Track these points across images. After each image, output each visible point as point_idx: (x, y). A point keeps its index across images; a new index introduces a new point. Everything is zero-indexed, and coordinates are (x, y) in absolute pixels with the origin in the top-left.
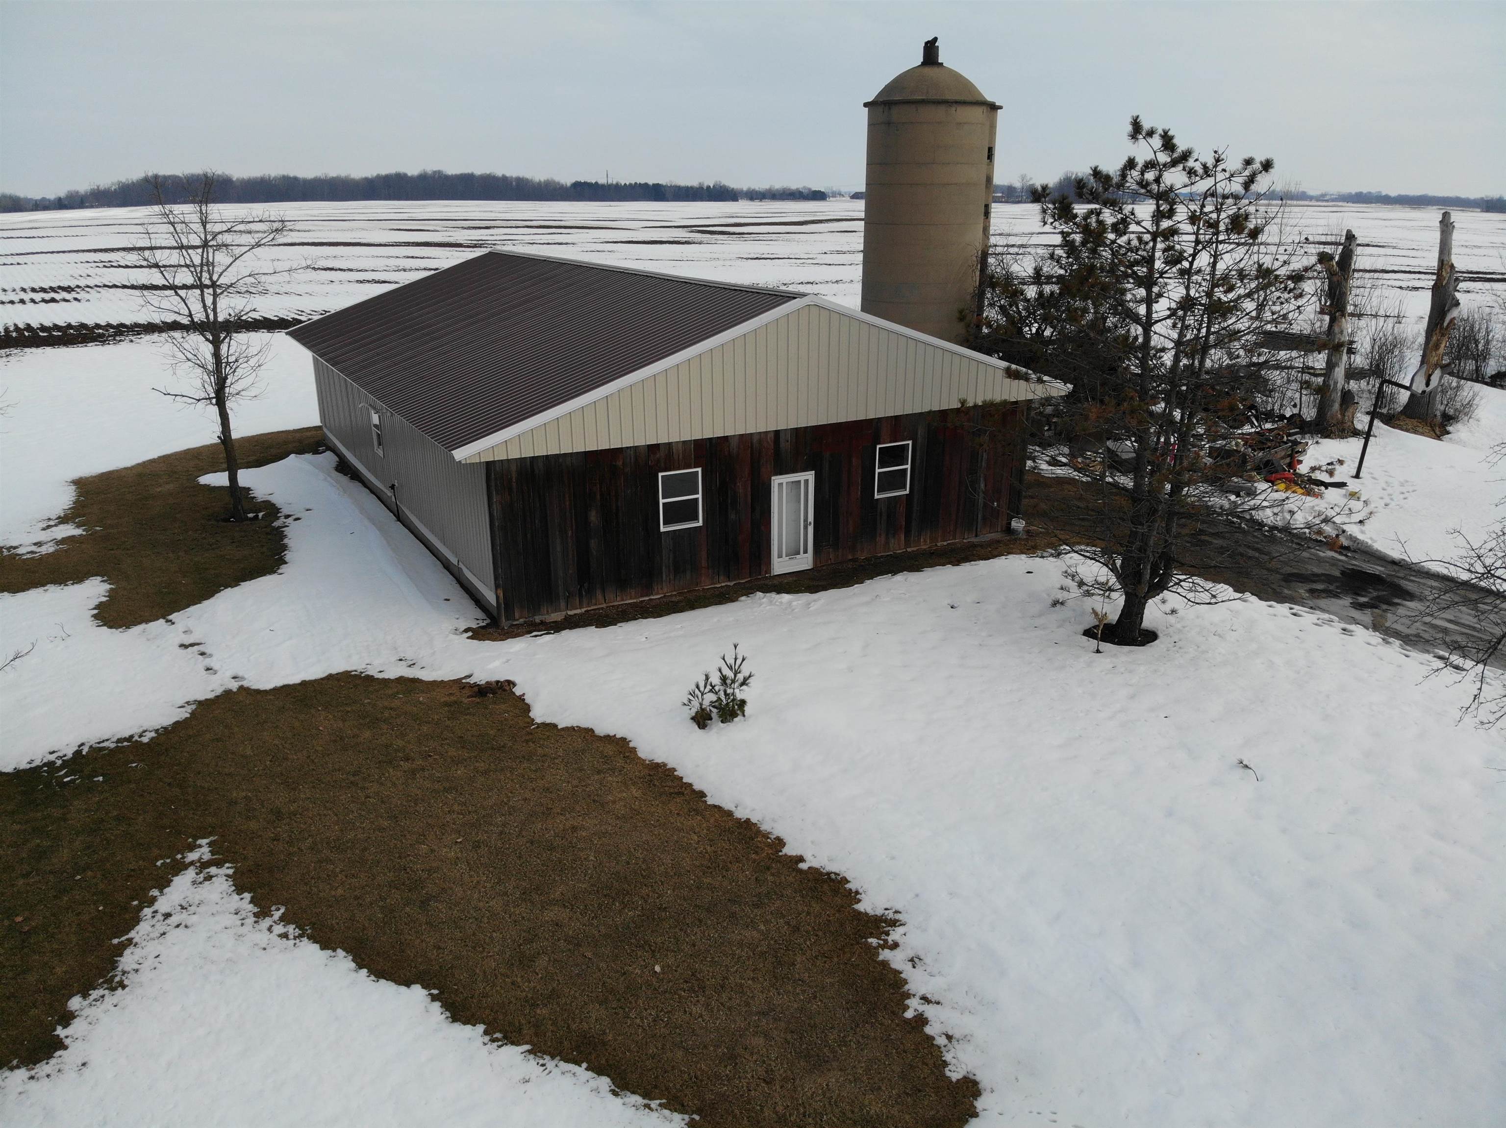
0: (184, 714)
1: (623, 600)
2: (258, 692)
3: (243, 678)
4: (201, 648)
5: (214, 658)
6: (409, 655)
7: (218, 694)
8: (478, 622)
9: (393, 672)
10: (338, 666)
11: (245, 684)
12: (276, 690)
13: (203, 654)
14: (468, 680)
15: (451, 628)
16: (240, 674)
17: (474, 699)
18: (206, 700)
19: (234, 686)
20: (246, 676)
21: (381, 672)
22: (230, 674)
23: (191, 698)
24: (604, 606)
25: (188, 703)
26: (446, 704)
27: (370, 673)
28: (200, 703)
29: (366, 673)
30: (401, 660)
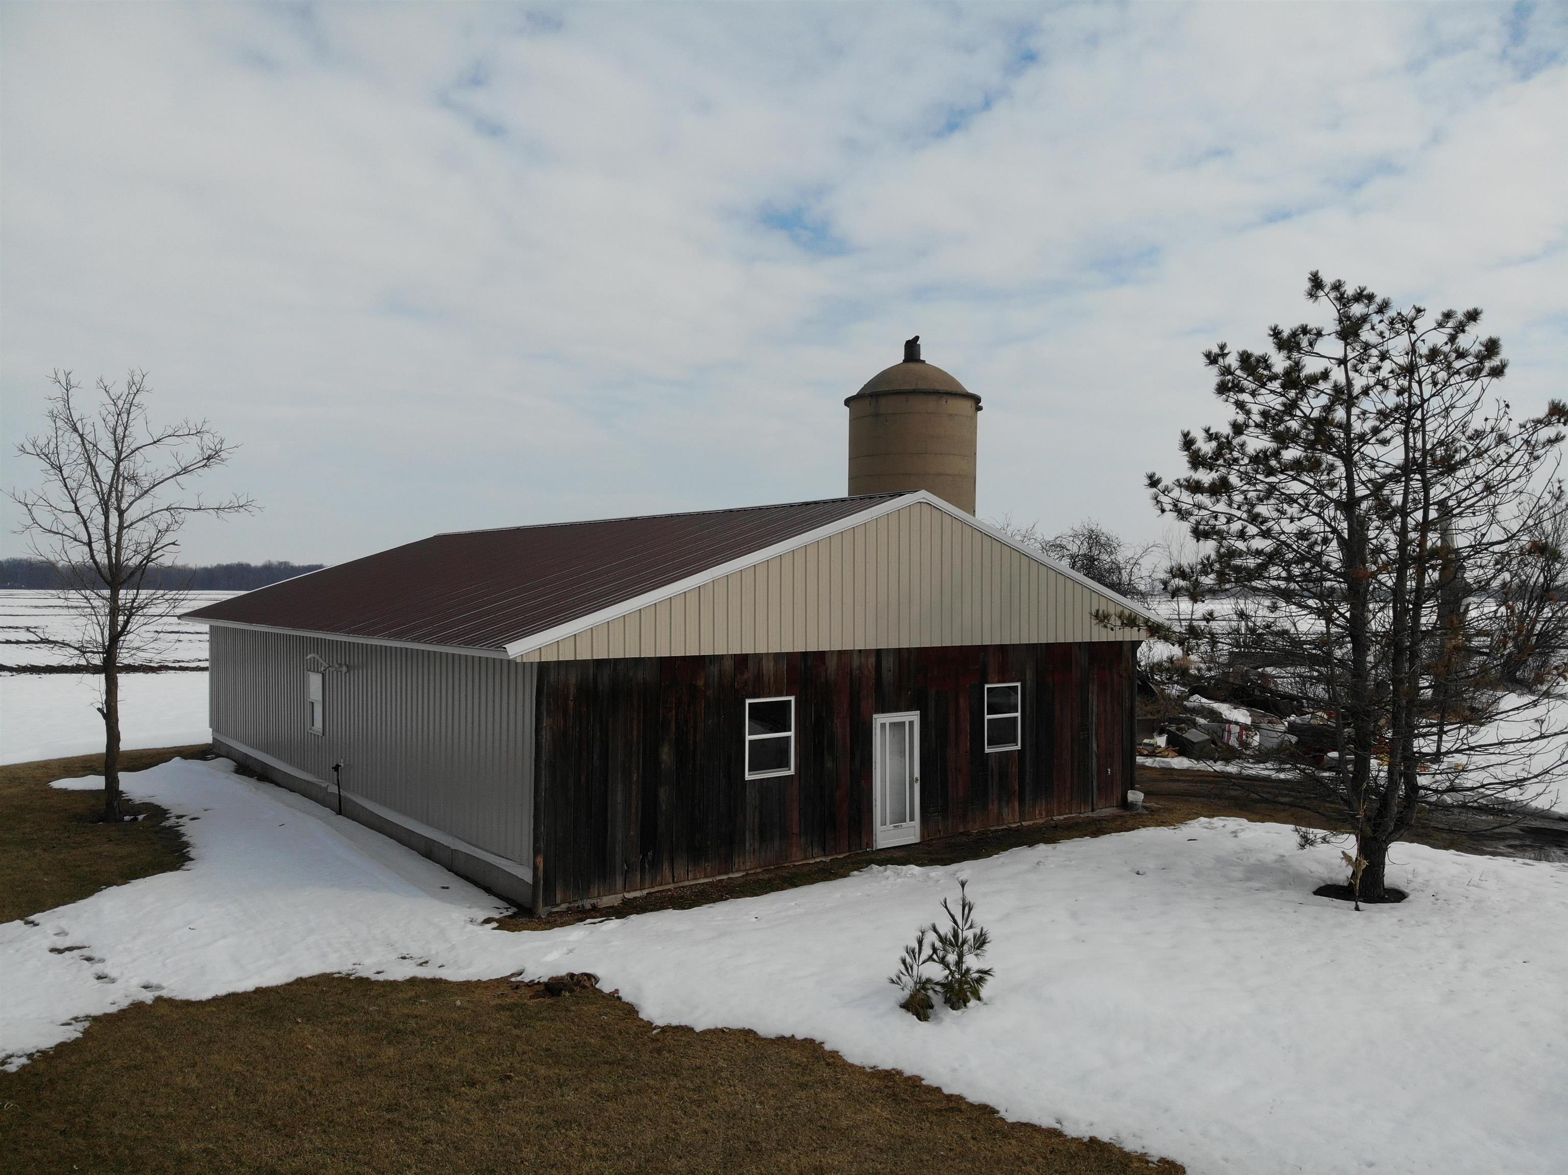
0: (73, 1033)
1: (695, 879)
2: (188, 1003)
3: (159, 987)
4: (85, 952)
5: (109, 963)
6: (416, 951)
7: (122, 1007)
8: (501, 911)
9: (400, 972)
10: (311, 968)
11: (165, 993)
12: (216, 1001)
13: (89, 959)
14: (519, 978)
15: (463, 918)
16: (154, 981)
17: (542, 1000)
18: (106, 1015)
19: (148, 997)
20: (164, 985)
21: (378, 973)
22: (136, 982)
23: (81, 1014)
24: (671, 886)
25: (76, 1019)
26: (500, 1008)
27: (364, 974)
28: (95, 1019)
29: (357, 975)
30: (404, 958)
